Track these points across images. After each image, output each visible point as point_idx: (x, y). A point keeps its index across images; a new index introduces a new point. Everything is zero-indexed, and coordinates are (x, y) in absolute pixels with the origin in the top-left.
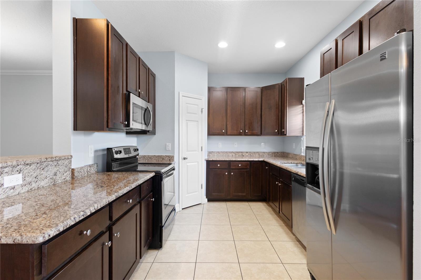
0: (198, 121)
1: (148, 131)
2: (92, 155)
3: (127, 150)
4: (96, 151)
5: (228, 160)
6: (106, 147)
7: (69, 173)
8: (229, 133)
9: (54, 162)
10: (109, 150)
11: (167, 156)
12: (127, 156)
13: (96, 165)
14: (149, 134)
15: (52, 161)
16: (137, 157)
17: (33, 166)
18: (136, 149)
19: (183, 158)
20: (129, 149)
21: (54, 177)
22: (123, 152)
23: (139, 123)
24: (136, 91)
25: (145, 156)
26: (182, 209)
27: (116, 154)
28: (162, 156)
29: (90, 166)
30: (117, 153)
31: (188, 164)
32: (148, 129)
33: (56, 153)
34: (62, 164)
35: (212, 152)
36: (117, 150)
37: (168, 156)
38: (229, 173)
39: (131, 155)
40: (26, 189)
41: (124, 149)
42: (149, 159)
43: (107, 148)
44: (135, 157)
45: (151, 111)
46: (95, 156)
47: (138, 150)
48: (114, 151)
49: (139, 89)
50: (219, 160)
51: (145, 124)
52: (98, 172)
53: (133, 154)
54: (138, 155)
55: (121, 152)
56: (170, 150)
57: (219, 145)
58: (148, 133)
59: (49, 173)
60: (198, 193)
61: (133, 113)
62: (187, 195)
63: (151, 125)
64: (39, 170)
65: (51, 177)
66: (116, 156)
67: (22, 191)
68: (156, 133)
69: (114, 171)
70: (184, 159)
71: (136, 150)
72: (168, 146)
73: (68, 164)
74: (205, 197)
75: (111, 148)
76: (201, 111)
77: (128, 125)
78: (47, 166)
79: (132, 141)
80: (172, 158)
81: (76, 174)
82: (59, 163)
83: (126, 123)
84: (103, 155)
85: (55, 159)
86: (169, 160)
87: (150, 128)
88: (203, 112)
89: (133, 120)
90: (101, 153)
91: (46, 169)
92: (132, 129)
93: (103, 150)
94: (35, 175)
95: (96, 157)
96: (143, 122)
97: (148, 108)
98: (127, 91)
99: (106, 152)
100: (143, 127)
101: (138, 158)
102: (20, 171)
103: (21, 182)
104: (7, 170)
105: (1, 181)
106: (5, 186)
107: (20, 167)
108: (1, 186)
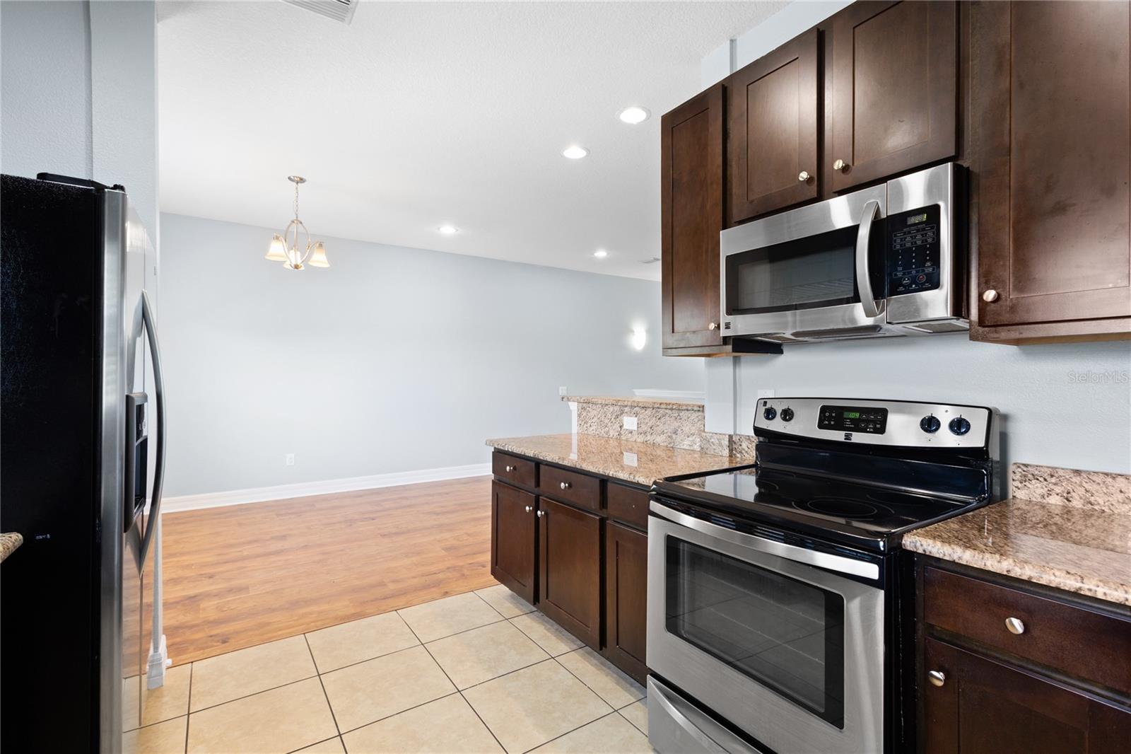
9: (674, 411)
15: (672, 409)
17: (649, 412)
21: (674, 436)
34: (686, 418)
40: (641, 439)
53: (899, 436)
59: (666, 426)
64: (654, 419)
65: (670, 434)
67: (638, 440)
73: (696, 420)
78: (663, 416)
82: (681, 414)
85: (671, 406)
91: (663, 420)
94: (650, 424)
102: (636, 414)
103: (635, 428)
104: (627, 409)
105: (621, 421)
106: (625, 427)
107: (637, 409)
108: (621, 427)
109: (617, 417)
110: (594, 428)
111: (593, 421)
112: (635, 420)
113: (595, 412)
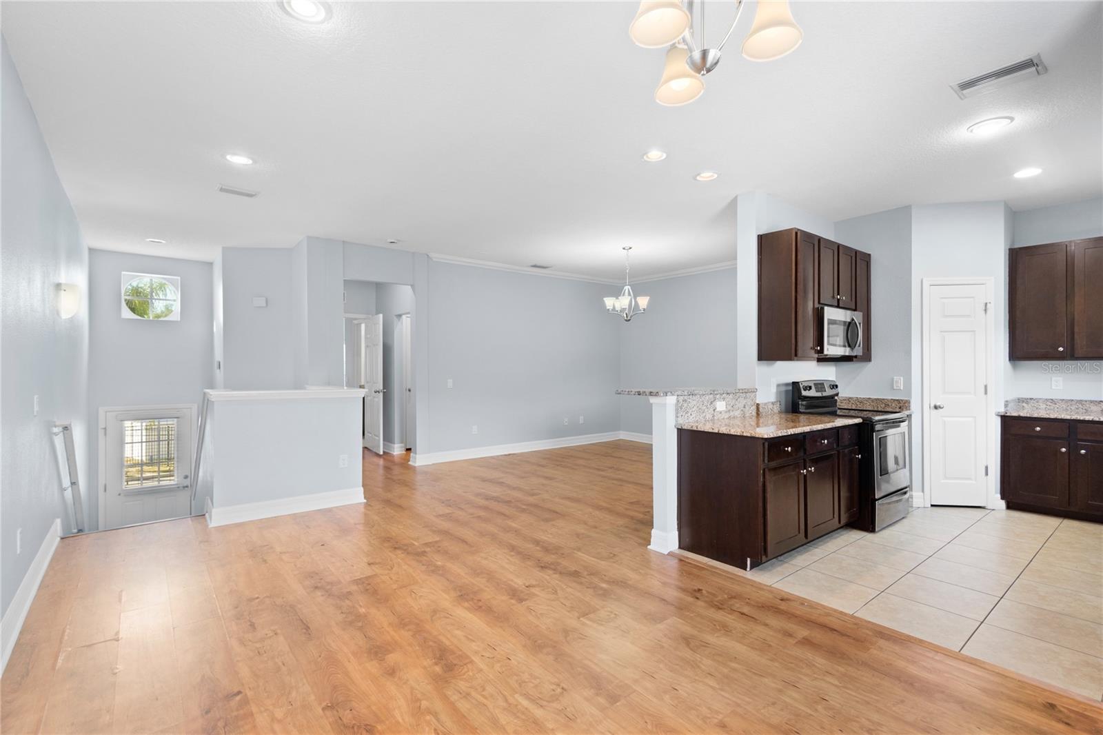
0: (974, 331)
1: (856, 357)
2: (774, 390)
3: (819, 386)
4: (778, 386)
5: (1068, 417)
6: (791, 380)
7: (754, 407)
8: (1078, 353)
9: (741, 394)
10: (795, 385)
11: (894, 400)
12: (819, 394)
13: (778, 403)
14: (856, 361)
16: (836, 398)
17: (731, 396)
18: (833, 386)
19: (932, 405)
20: (823, 384)
22: (813, 388)
23: (840, 346)
24: (833, 297)
25: (850, 398)
26: (932, 506)
27: (805, 390)
28: (884, 399)
29: (773, 403)
30: (806, 388)
31: (945, 419)
32: (854, 354)
33: (740, 385)
34: (748, 397)
35: (1031, 399)
36: (806, 385)
37: (897, 400)
38: (1073, 450)
39: (825, 394)
40: (727, 416)
41: (815, 384)
42: (858, 403)
43: (793, 383)
44: (832, 397)
45: (860, 324)
46: (777, 391)
47: (837, 386)
48: (801, 386)
49: (838, 294)
50: (1040, 418)
51: (849, 346)
52: (780, 412)
53: (829, 392)
54: (837, 395)
55: (810, 388)
56: (902, 388)
57: (1053, 382)
58: (854, 359)
59: (740, 404)
60: (974, 482)
61: (828, 336)
62: (943, 481)
63: (859, 346)
64: (734, 400)
66: (804, 393)
68: (872, 359)
69: (801, 413)
70: (936, 407)
71: (835, 386)
72: (897, 382)
73: (752, 398)
74: (999, 496)
75: (798, 383)
76: (984, 308)
77: (822, 351)
78: (738, 398)
79: (827, 373)
80: (906, 405)
81: (761, 410)
82: (745, 395)
83: (819, 348)
84: (787, 392)
85: (741, 391)
86: (900, 408)
87: (858, 351)
88: (988, 312)
89: (829, 344)
90: (784, 389)
91: (738, 400)
92: (827, 355)
93: (787, 385)
94: (732, 404)
95: (778, 393)
96: (846, 344)
97: (853, 320)
98: (819, 303)
99: (791, 388)
100: (846, 351)
101: (838, 400)
102: (724, 399)
103: (724, 409)
104: (718, 396)
105: (714, 405)
106: (718, 410)
107: (724, 395)
108: (714, 410)
109: (711, 403)
110: (694, 415)
111: (694, 410)
112: (724, 403)
113: (695, 403)
